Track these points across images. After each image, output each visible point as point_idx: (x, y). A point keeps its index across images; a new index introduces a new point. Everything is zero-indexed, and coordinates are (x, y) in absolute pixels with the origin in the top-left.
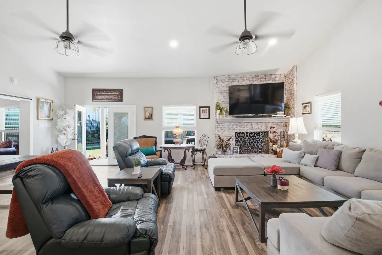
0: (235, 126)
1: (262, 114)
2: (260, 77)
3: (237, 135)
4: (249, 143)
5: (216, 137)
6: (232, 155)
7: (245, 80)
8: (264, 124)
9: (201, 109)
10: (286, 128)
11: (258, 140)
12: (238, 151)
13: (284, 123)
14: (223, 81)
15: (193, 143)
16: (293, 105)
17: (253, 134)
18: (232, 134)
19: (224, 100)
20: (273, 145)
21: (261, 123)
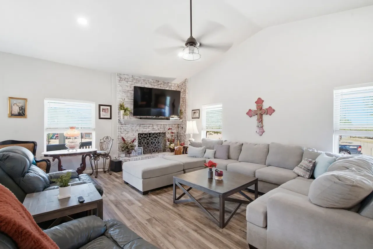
0: (138, 128)
1: (161, 117)
2: (159, 83)
3: (140, 136)
4: (152, 143)
5: (118, 139)
6: (137, 156)
7: (148, 83)
8: (162, 125)
9: (102, 107)
10: (178, 129)
11: (159, 140)
12: (142, 152)
13: (176, 126)
14: (126, 80)
15: (90, 146)
16: (185, 110)
17: (155, 135)
18: (135, 135)
19: (128, 100)
20: (170, 144)
21: (160, 125)
